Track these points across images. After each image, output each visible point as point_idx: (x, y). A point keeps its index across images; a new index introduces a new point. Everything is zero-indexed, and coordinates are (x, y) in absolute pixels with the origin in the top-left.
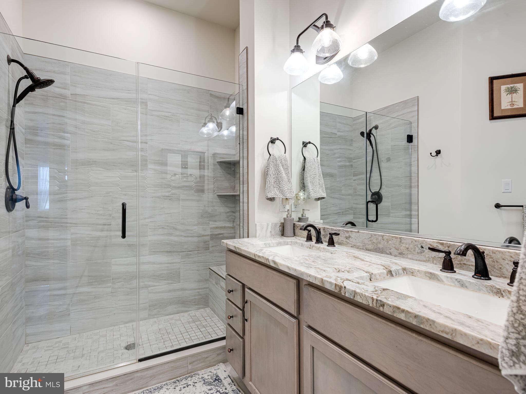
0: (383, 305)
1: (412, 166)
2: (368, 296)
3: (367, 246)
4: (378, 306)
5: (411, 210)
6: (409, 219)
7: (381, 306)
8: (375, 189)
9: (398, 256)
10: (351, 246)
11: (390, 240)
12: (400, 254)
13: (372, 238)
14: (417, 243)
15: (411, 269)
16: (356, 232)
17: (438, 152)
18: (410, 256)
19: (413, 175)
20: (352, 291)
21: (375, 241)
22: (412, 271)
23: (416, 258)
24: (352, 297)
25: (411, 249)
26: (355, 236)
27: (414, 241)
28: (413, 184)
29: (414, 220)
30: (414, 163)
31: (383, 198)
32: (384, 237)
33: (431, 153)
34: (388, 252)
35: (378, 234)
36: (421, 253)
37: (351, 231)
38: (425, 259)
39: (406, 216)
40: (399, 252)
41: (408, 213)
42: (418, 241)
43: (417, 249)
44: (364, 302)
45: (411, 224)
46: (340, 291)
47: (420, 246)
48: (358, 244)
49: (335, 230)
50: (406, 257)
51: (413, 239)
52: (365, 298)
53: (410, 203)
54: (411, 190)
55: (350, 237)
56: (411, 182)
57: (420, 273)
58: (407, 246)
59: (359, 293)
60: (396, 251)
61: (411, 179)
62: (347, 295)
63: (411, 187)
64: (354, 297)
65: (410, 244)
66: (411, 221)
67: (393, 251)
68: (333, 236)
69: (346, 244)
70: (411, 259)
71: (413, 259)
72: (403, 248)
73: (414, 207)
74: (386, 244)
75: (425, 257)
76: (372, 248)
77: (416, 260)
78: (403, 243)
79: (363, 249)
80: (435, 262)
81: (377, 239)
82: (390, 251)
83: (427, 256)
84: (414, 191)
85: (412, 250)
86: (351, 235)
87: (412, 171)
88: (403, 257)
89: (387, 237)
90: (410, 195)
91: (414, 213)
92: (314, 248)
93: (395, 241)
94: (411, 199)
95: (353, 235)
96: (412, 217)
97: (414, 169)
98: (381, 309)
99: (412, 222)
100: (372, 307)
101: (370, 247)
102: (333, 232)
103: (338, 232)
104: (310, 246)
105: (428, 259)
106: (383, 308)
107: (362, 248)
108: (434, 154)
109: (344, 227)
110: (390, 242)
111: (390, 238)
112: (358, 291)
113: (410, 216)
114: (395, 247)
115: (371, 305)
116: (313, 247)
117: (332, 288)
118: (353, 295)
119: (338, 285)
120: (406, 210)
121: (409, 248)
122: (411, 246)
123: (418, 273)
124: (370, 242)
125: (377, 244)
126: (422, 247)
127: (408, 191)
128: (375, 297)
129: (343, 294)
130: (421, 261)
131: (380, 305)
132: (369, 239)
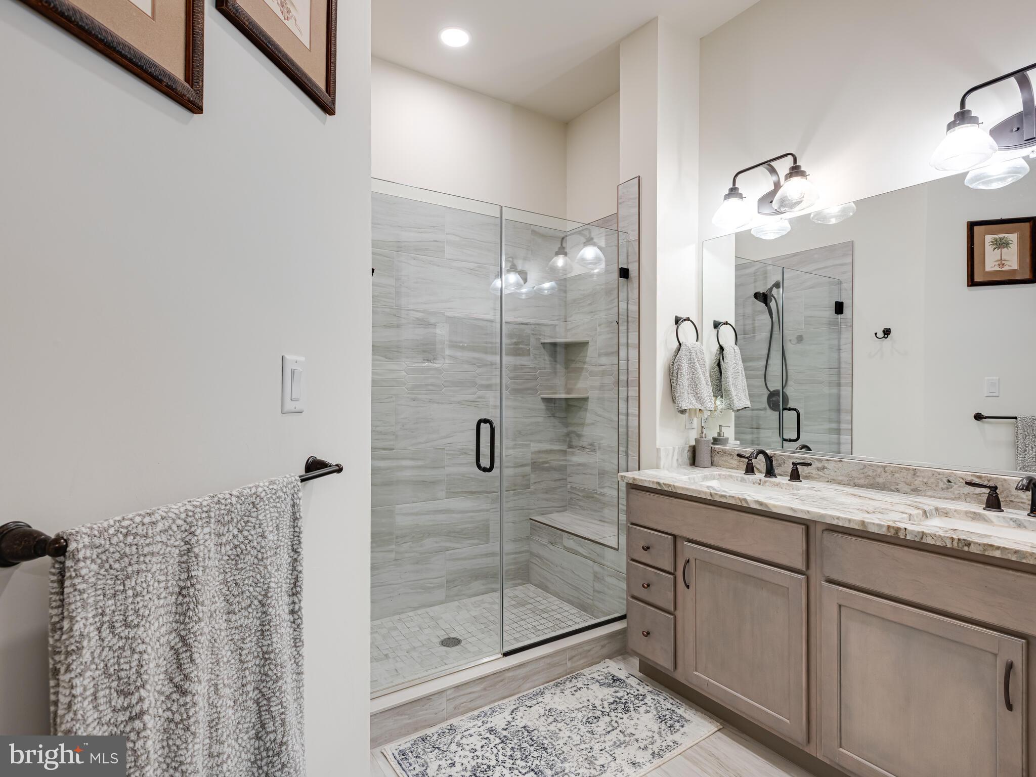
0: (968, 544)
1: (842, 351)
2: (945, 536)
3: (856, 481)
4: (960, 545)
5: (839, 422)
6: (836, 436)
7: (966, 545)
8: (775, 385)
9: (909, 494)
10: (827, 480)
11: (897, 473)
12: (913, 490)
13: (866, 470)
14: (941, 476)
15: (945, 508)
16: (836, 461)
17: (887, 332)
18: (929, 493)
19: (843, 365)
20: (919, 532)
21: (870, 473)
22: (945, 512)
23: (939, 495)
24: (917, 540)
25: (932, 483)
26: (835, 467)
27: (936, 474)
28: (843, 381)
29: (845, 438)
30: (846, 347)
31: (790, 401)
32: (886, 469)
33: (876, 334)
34: (893, 488)
35: (876, 465)
36: (948, 488)
37: (827, 460)
38: (953, 497)
39: (830, 431)
40: (912, 488)
41: (834, 426)
42: (943, 474)
43: (941, 484)
44: (938, 544)
45: (839, 444)
46: (897, 533)
47: (945, 480)
48: (840, 478)
49: (797, 458)
50: (923, 494)
51: (935, 471)
52: (940, 539)
53: (839, 411)
54: (839, 390)
55: (824, 468)
56: (839, 377)
57: (958, 514)
58: (925, 480)
59: (929, 534)
60: (907, 486)
61: (839, 372)
62: (908, 537)
63: (839, 385)
64: (922, 538)
65: (930, 478)
66: (839, 439)
67: (901, 486)
68: (798, 466)
69: (816, 478)
70: (931, 497)
71: (934, 497)
72: (918, 482)
73: (845, 417)
74: (890, 478)
75: (954, 494)
76: (866, 483)
77: (940, 498)
78: (918, 476)
79: (849, 485)
80: (968, 499)
81: (874, 471)
82: (897, 487)
83: (957, 492)
84: (845, 391)
85: (934, 486)
86: (826, 465)
87: (843, 360)
88: (919, 495)
89: (892, 469)
90: (839, 397)
91: (843, 426)
92: (767, 484)
93: (905, 474)
94: (839, 404)
95: (830, 466)
96: (842, 432)
97: (845, 356)
98: (966, 549)
99: (842, 441)
100: (952, 549)
101: (862, 482)
102: (798, 461)
103: (809, 462)
104: (760, 480)
105: (957, 496)
106: (969, 548)
107: (846, 483)
108: (881, 335)
109: (799, 452)
110: (897, 475)
111: (897, 469)
112: (926, 531)
113: (838, 431)
114: (905, 482)
115: (949, 546)
116: (765, 482)
117: (883, 531)
118: (919, 537)
119: (893, 527)
120: (830, 421)
121: (929, 482)
122: (932, 480)
123: (955, 513)
124: (862, 476)
125: (874, 478)
126: (949, 481)
127: (834, 391)
128: (955, 537)
129: (902, 537)
130: (948, 499)
131: (963, 544)
132: (861, 471)
